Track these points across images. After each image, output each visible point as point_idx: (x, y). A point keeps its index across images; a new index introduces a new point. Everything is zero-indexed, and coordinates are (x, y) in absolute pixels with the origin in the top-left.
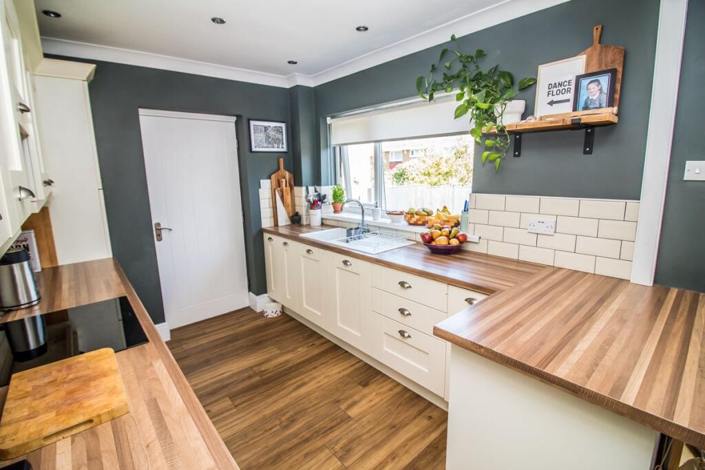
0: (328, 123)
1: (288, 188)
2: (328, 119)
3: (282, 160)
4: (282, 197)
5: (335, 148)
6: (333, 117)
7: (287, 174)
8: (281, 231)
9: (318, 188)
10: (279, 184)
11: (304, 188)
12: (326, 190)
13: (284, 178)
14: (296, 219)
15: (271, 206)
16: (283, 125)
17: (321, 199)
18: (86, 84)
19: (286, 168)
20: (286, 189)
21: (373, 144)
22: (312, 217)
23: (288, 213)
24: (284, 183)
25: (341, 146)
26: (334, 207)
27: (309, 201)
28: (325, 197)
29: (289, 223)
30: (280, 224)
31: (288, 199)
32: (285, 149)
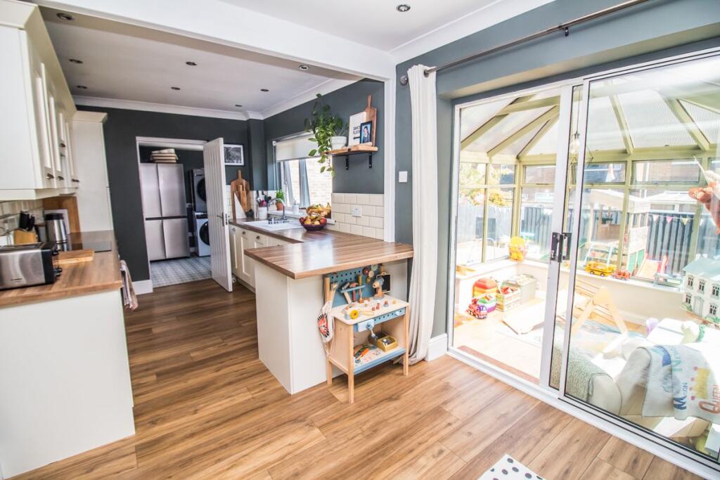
0: (274, 145)
1: (245, 191)
2: (274, 142)
3: (240, 172)
4: (239, 198)
5: (279, 164)
6: (277, 141)
7: (244, 182)
8: (238, 222)
9: (265, 192)
10: (237, 188)
11: (255, 192)
12: (272, 194)
13: (242, 184)
14: (250, 215)
15: (231, 204)
16: (241, 147)
17: (268, 199)
18: (101, 124)
19: (243, 177)
20: (243, 192)
21: (297, 161)
22: (260, 213)
23: (244, 210)
24: (241, 188)
25: (284, 161)
26: (277, 207)
27: (257, 201)
28: (270, 198)
29: (245, 217)
30: (237, 217)
31: (245, 200)
32: (242, 164)
